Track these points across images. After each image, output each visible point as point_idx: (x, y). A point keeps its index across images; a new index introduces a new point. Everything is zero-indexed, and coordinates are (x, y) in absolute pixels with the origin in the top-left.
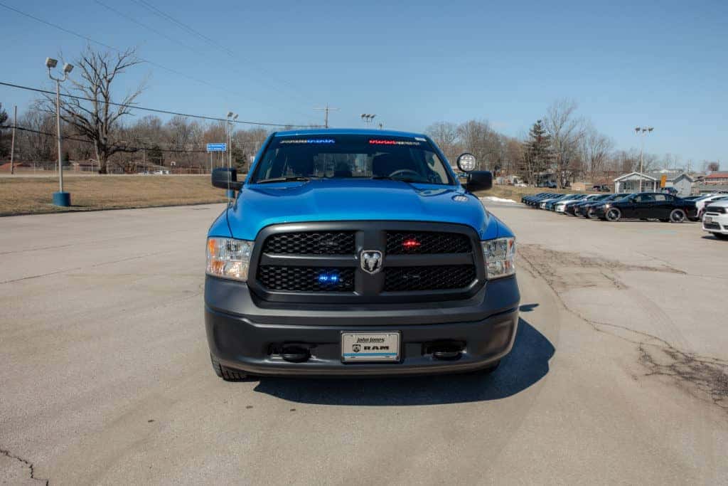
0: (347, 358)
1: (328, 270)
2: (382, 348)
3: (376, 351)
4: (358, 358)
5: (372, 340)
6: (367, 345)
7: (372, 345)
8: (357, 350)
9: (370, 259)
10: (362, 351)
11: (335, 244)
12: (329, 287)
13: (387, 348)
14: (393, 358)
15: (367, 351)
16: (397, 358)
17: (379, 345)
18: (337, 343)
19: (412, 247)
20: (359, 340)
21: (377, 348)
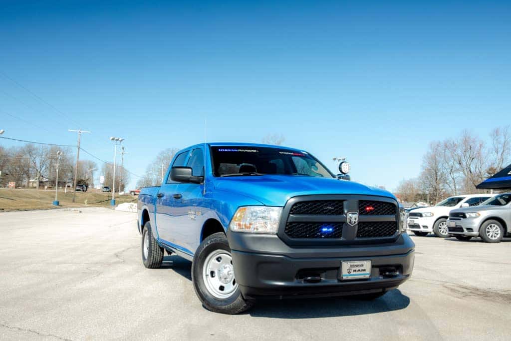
0: (345, 278)
1: (328, 224)
2: (362, 270)
3: (359, 273)
4: (350, 277)
5: (358, 266)
6: (355, 269)
7: (357, 269)
8: (349, 272)
9: (353, 217)
10: (353, 273)
11: (333, 208)
12: (328, 235)
13: (365, 270)
14: (368, 276)
15: (355, 273)
16: (370, 276)
17: (361, 268)
18: (338, 269)
19: (371, 211)
20: (351, 266)
21: (360, 271)
